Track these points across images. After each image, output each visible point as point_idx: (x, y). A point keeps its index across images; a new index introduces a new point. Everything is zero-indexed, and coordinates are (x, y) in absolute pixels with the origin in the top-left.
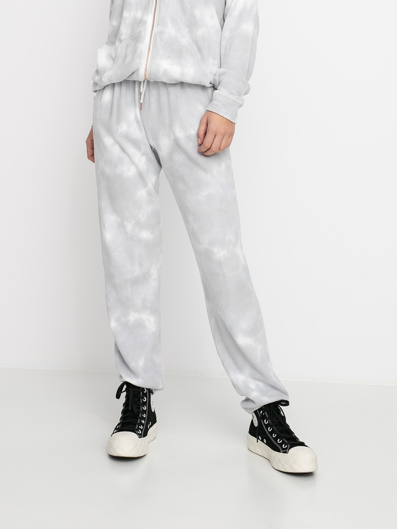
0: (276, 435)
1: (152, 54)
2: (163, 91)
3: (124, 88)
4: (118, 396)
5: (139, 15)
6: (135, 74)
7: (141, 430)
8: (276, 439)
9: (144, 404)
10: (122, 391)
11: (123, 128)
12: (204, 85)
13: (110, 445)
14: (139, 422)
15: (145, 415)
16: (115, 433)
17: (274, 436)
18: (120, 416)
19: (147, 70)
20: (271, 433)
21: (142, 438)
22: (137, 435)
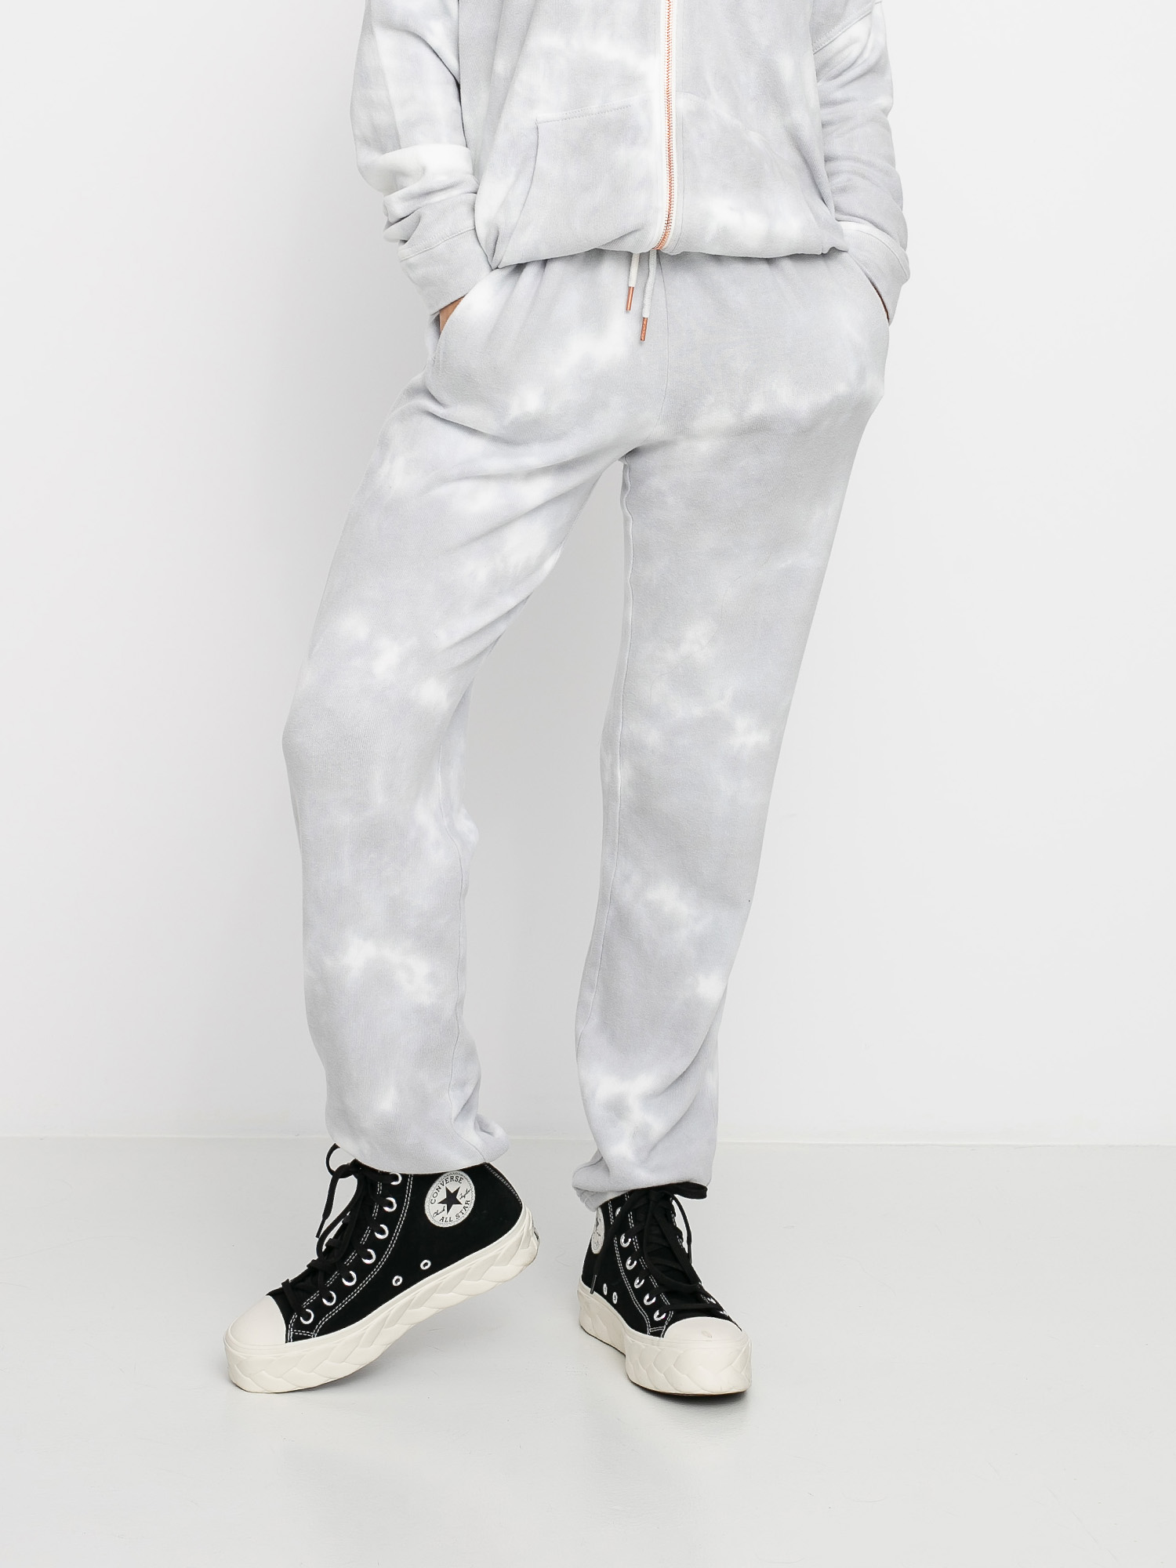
0: (643, 1281)
1: (679, 178)
6: (631, 238)
8: (640, 1293)
17: (638, 1284)
20: (632, 1275)
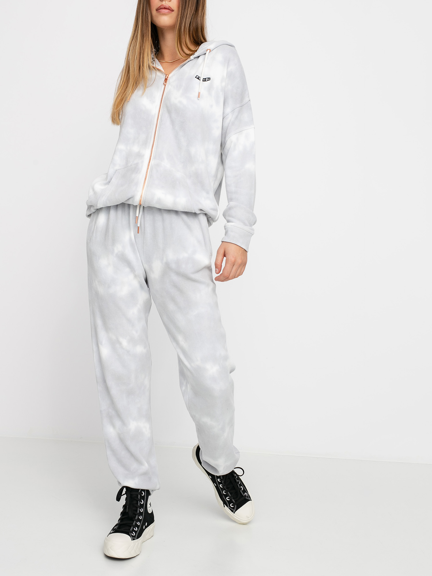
1: (147, 183)
2: (158, 217)
3: (120, 212)
4: (118, 499)
5: (136, 149)
6: (131, 200)
7: (136, 532)
9: (142, 506)
10: (122, 494)
11: (118, 248)
12: (194, 212)
13: (105, 546)
14: (134, 524)
15: (141, 517)
16: (111, 533)
18: (119, 517)
19: (143, 197)
21: (135, 540)
22: (131, 537)
